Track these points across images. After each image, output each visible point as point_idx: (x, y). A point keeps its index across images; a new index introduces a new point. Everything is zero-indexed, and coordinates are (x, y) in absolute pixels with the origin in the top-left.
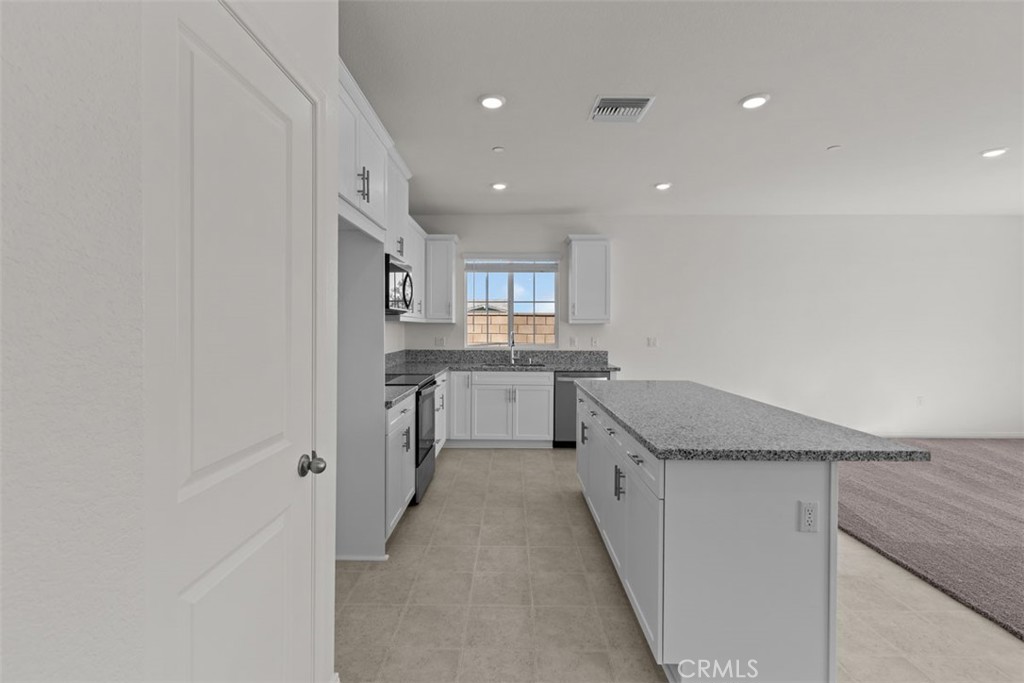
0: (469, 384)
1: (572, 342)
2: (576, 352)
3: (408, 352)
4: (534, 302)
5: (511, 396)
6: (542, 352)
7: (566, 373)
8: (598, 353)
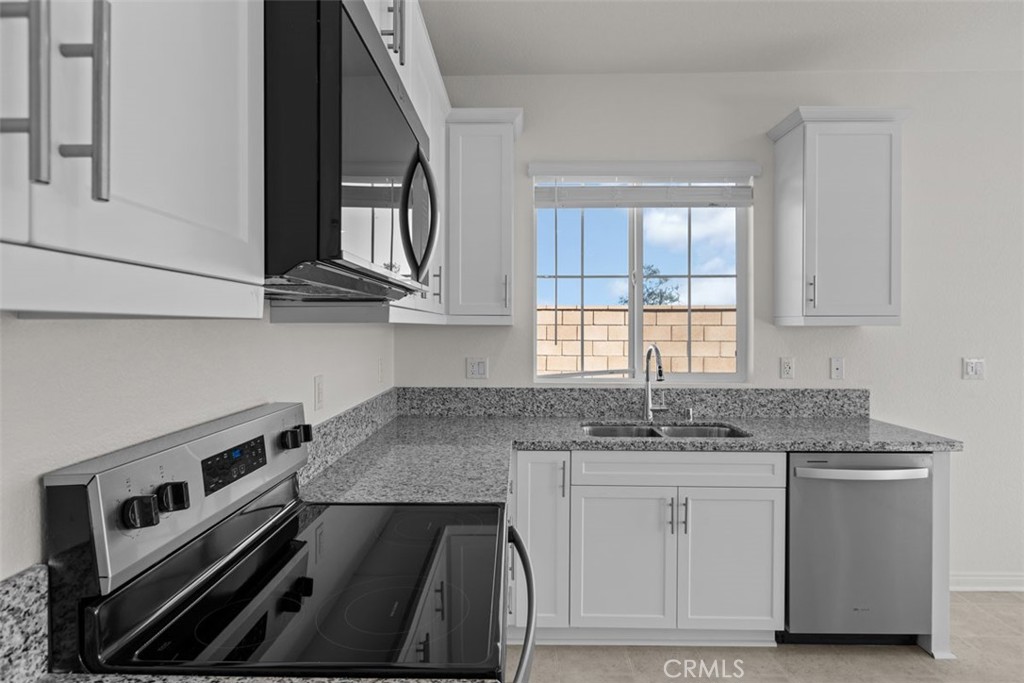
0: (566, 485)
1: (783, 368)
2: (796, 393)
3: (402, 393)
4: (689, 277)
5: (676, 515)
6: (715, 393)
7: (820, 454)
8: (846, 394)
